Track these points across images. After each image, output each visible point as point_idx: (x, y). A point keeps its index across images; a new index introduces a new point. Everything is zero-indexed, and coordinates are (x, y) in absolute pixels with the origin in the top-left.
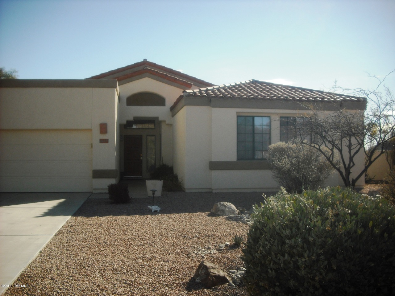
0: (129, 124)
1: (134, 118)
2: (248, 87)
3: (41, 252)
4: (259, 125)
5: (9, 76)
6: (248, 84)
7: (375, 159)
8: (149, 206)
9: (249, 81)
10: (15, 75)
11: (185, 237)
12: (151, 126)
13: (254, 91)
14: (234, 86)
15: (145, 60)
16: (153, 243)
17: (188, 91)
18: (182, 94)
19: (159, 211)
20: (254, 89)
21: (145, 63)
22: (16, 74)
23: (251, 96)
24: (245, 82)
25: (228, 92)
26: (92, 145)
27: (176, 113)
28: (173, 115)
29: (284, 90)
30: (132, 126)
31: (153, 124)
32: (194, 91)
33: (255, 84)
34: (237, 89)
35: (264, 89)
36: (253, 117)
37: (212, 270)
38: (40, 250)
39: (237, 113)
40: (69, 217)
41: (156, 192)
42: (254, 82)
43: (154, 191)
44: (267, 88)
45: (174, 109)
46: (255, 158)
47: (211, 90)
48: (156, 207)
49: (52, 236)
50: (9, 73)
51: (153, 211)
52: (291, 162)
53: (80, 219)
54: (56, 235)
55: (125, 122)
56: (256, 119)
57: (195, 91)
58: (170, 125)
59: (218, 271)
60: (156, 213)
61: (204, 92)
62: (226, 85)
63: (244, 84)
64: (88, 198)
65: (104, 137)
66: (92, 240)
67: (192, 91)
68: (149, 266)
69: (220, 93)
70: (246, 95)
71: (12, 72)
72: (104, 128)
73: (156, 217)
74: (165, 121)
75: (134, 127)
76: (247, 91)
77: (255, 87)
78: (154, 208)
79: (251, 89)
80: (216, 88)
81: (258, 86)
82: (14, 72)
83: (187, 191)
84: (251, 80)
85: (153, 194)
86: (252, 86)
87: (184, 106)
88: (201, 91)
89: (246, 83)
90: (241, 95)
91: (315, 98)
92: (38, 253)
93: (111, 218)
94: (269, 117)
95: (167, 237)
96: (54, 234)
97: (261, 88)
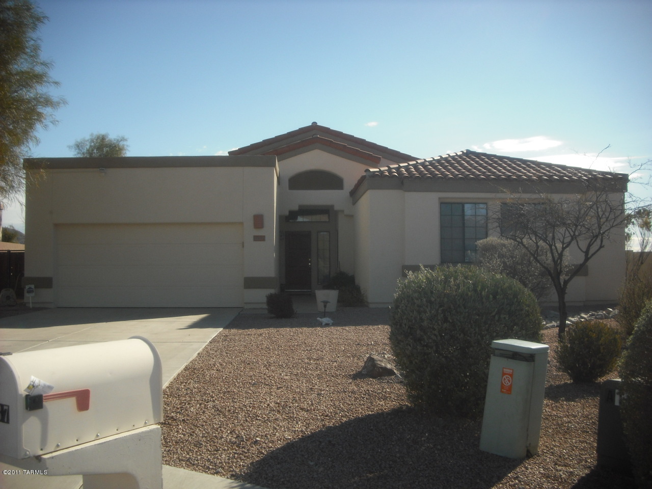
0: (293, 215)
1: (300, 206)
2: (458, 162)
3: (199, 354)
4: (471, 215)
5: (115, 146)
6: (460, 156)
7: (593, 255)
8: (318, 319)
9: (461, 153)
10: (123, 145)
11: (358, 344)
12: (324, 218)
13: (465, 168)
14: (438, 161)
15: (314, 123)
16: (321, 348)
17: (372, 170)
18: (364, 174)
19: (331, 324)
20: (466, 165)
21: (315, 127)
22: (125, 143)
23: (459, 174)
24: (455, 154)
25: (428, 170)
26: (243, 243)
27: (358, 200)
28: (355, 202)
29: (509, 165)
30: (297, 219)
31: (327, 215)
32: (380, 169)
33: (469, 157)
34: (442, 165)
35: (481, 165)
36: (463, 205)
37: (379, 362)
38: (197, 352)
39: (439, 198)
40: (221, 329)
41: (328, 304)
42: (468, 154)
43: (325, 303)
44: (486, 163)
45: (355, 194)
46: (466, 261)
47: (404, 167)
48: (328, 319)
49: (207, 343)
50: (115, 142)
51: (323, 324)
52: (504, 263)
53: (233, 331)
54: (210, 342)
55: (287, 213)
56: (466, 206)
57: (382, 169)
58: (351, 217)
59: (385, 364)
60: (327, 325)
61: (395, 171)
62: (427, 160)
63: (453, 157)
64: (239, 313)
65: (259, 233)
66: (252, 346)
67: (378, 170)
68: (316, 364)
69: (416, 171)
70: (452, 173)
71: (120, 140)
72: (259, 221)
73: (327, 329)
74: (343, 211)
75: (300, 219)
76: (455, 168)
77: (468, 162)
78: (325, 320)
79: (462, 165)
80: (412, 165)
81: (473, 160)
82: (121, 140)
83: (371, 306)
84: (465, 151)
85: (325, 306)
86: (464, 160)
87: (367, 190)
88: (390, 169)
89: (457, 155)
90: (446, 174)
91: (550, 177)
92: (196, 355)
93: (273, 330)
94: (486, 203)
95: (338, 344)
96: (208, 342)
97: (477, 162)
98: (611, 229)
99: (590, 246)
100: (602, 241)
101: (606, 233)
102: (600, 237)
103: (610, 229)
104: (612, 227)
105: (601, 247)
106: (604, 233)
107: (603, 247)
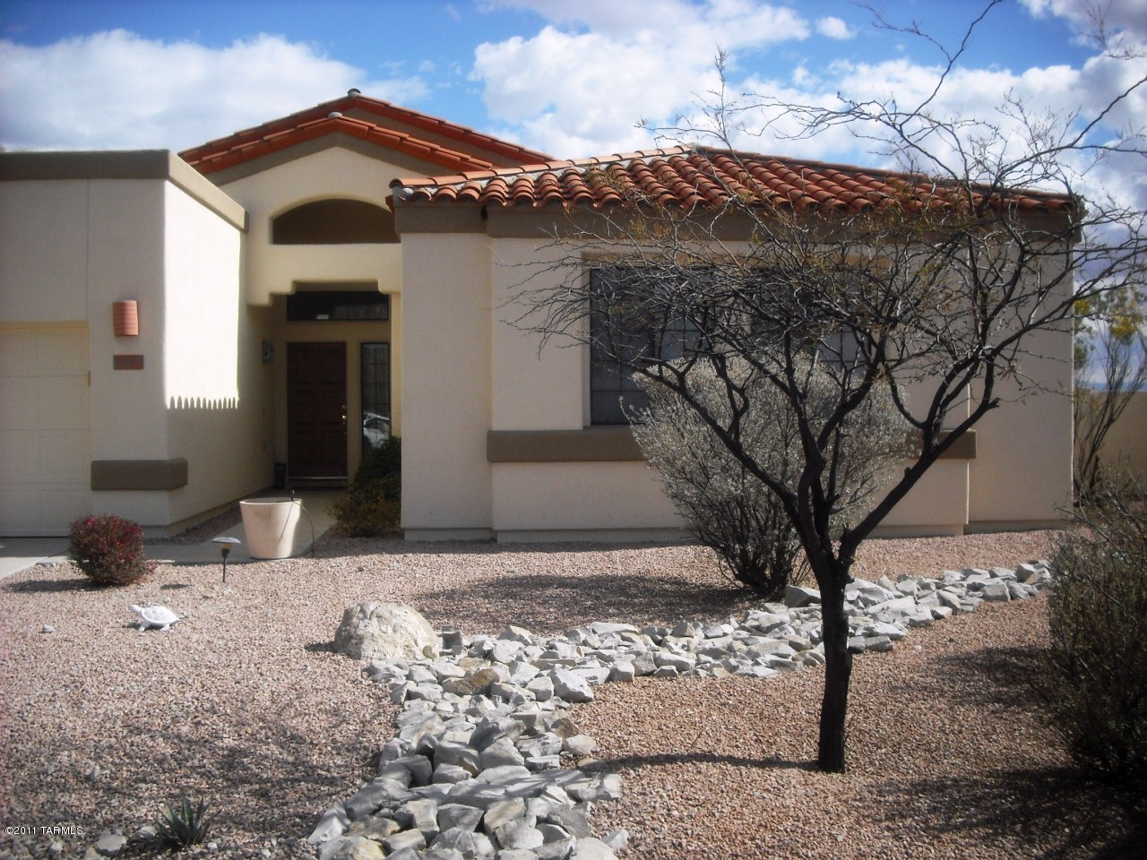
1: (296, 284)
13: (667, 180)
20: (674, 173)
21: (353, 102)
26: (89, 375)
32: (435, 181)
39: (584, 255)
47: (507, 177)
55: (264, 300)
57: (442, 180)
61: (475, 185)
65: (128, 348)
67: (430, 182)
74: (398, 295)
76: (640, 180)
79: (662, 174)
83: (408, 536)
98: (1025, 337)
99: (941, 402)
100: (989, 382)
101: (1007, 352)
102: (982, 370)
103: (1018, 336)
104: (1027, 328)
105: (986, 405)
106: (996, 351)
107: (994, 405)
